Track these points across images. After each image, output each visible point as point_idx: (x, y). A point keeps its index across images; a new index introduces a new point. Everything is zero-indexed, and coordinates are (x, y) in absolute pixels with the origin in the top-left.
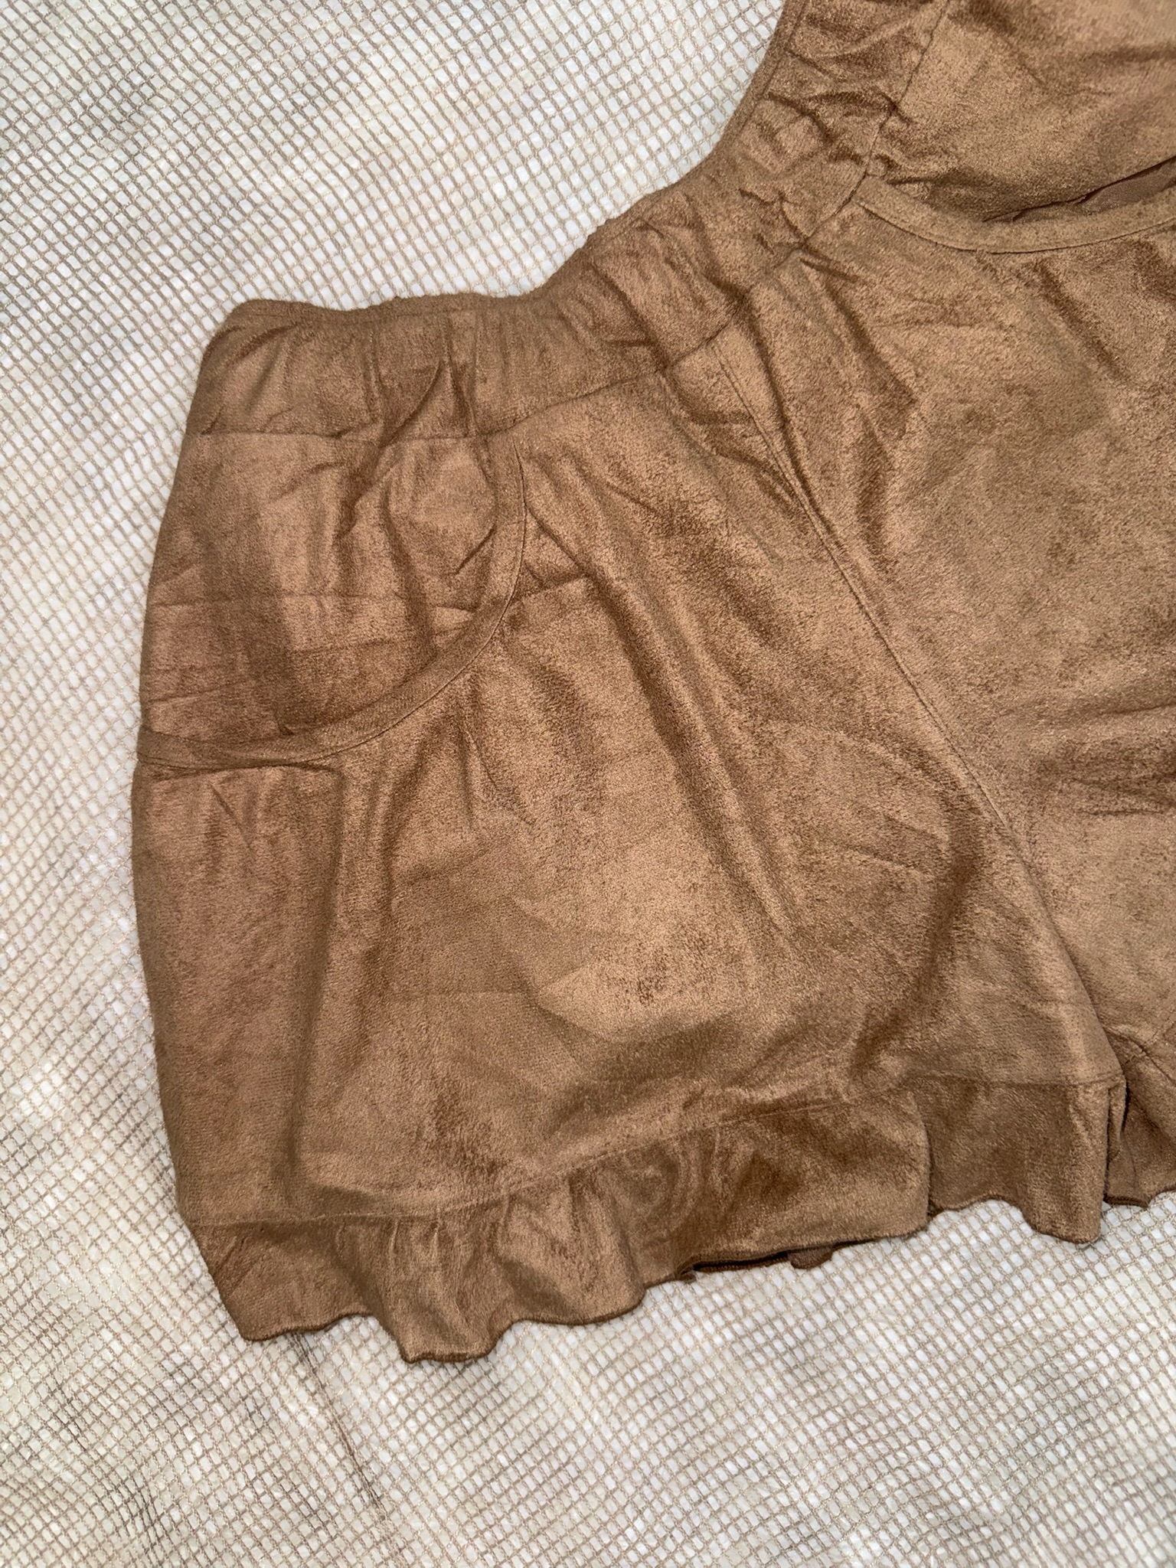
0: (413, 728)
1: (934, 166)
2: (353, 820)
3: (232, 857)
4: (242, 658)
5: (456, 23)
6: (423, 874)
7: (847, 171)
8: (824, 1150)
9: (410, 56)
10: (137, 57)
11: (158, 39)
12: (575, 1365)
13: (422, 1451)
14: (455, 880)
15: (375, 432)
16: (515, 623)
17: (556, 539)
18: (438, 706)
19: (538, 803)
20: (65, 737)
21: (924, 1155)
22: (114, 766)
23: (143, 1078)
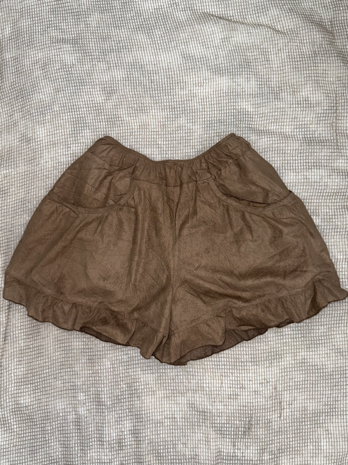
0: (94, 216)
1: (221, 182)
2: (75, 224)
3: (53, 218)
4: (74, 189)
5: (169, 113)
6: (81, 239)
7: (209, 175)
8: (116, 321)
9: (159, 114)
10: (117, 85)
11: (122, 85)
12: (54, 337)
13: (18, 337)
14: (85, 243)
15: (117, 168)
16: (120, 209)
17: (134, 201)
18: (100, 215)
19: (106, 240)
20: (37, 182)
21: (132, 333)
22: (42, 191)
23: (14, 245)
